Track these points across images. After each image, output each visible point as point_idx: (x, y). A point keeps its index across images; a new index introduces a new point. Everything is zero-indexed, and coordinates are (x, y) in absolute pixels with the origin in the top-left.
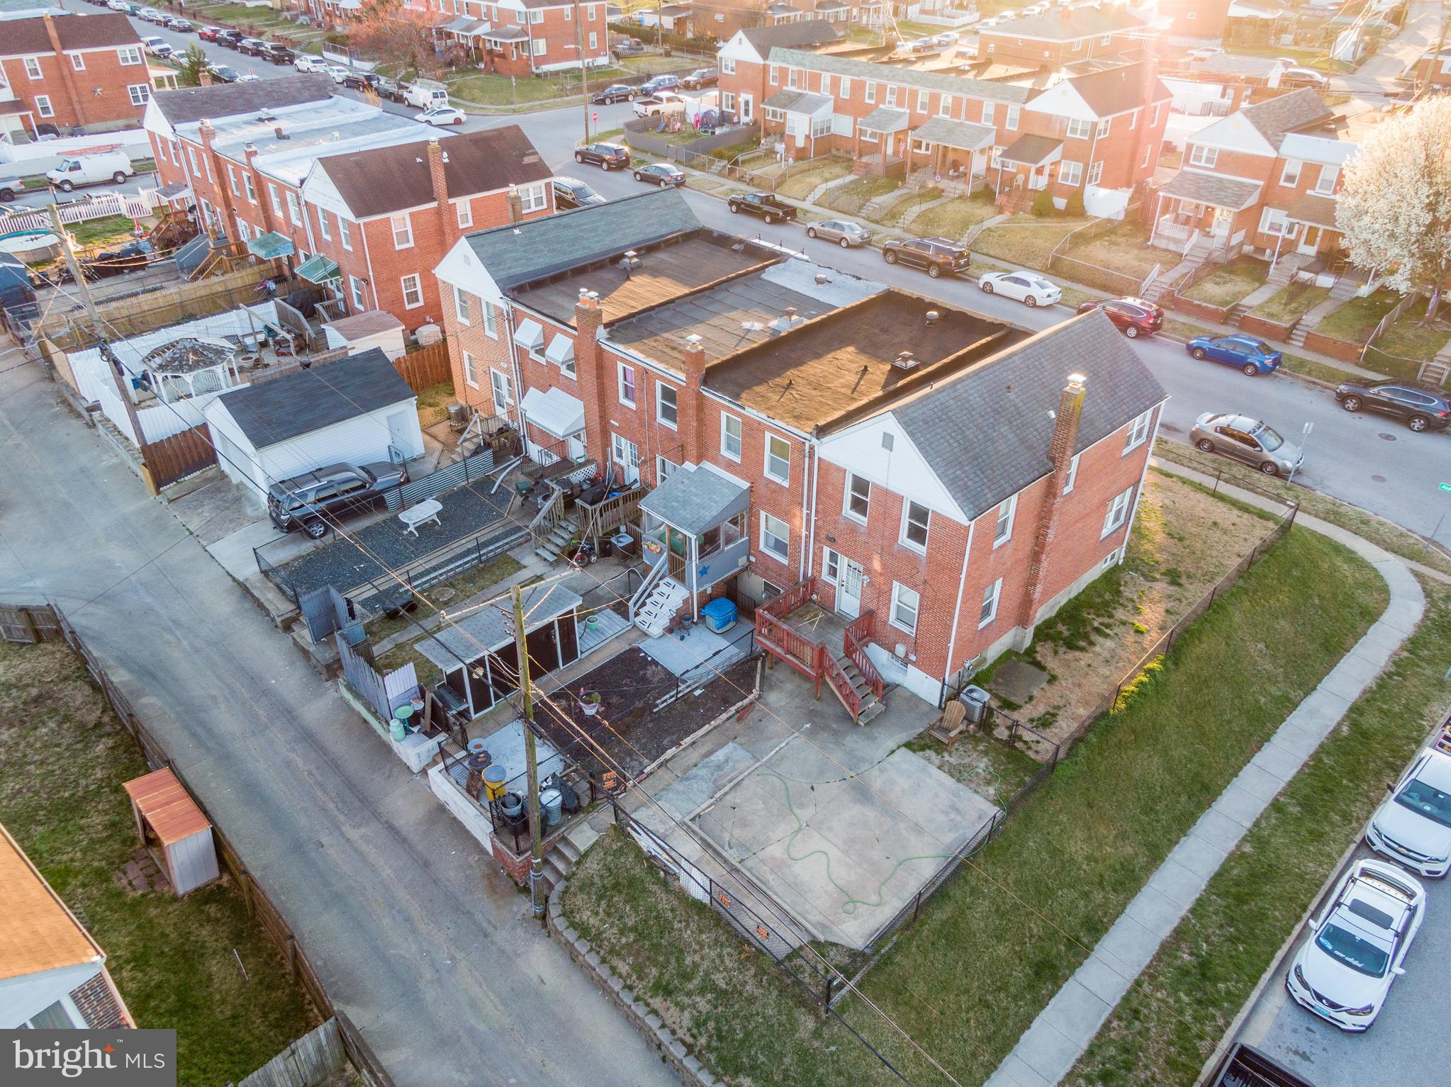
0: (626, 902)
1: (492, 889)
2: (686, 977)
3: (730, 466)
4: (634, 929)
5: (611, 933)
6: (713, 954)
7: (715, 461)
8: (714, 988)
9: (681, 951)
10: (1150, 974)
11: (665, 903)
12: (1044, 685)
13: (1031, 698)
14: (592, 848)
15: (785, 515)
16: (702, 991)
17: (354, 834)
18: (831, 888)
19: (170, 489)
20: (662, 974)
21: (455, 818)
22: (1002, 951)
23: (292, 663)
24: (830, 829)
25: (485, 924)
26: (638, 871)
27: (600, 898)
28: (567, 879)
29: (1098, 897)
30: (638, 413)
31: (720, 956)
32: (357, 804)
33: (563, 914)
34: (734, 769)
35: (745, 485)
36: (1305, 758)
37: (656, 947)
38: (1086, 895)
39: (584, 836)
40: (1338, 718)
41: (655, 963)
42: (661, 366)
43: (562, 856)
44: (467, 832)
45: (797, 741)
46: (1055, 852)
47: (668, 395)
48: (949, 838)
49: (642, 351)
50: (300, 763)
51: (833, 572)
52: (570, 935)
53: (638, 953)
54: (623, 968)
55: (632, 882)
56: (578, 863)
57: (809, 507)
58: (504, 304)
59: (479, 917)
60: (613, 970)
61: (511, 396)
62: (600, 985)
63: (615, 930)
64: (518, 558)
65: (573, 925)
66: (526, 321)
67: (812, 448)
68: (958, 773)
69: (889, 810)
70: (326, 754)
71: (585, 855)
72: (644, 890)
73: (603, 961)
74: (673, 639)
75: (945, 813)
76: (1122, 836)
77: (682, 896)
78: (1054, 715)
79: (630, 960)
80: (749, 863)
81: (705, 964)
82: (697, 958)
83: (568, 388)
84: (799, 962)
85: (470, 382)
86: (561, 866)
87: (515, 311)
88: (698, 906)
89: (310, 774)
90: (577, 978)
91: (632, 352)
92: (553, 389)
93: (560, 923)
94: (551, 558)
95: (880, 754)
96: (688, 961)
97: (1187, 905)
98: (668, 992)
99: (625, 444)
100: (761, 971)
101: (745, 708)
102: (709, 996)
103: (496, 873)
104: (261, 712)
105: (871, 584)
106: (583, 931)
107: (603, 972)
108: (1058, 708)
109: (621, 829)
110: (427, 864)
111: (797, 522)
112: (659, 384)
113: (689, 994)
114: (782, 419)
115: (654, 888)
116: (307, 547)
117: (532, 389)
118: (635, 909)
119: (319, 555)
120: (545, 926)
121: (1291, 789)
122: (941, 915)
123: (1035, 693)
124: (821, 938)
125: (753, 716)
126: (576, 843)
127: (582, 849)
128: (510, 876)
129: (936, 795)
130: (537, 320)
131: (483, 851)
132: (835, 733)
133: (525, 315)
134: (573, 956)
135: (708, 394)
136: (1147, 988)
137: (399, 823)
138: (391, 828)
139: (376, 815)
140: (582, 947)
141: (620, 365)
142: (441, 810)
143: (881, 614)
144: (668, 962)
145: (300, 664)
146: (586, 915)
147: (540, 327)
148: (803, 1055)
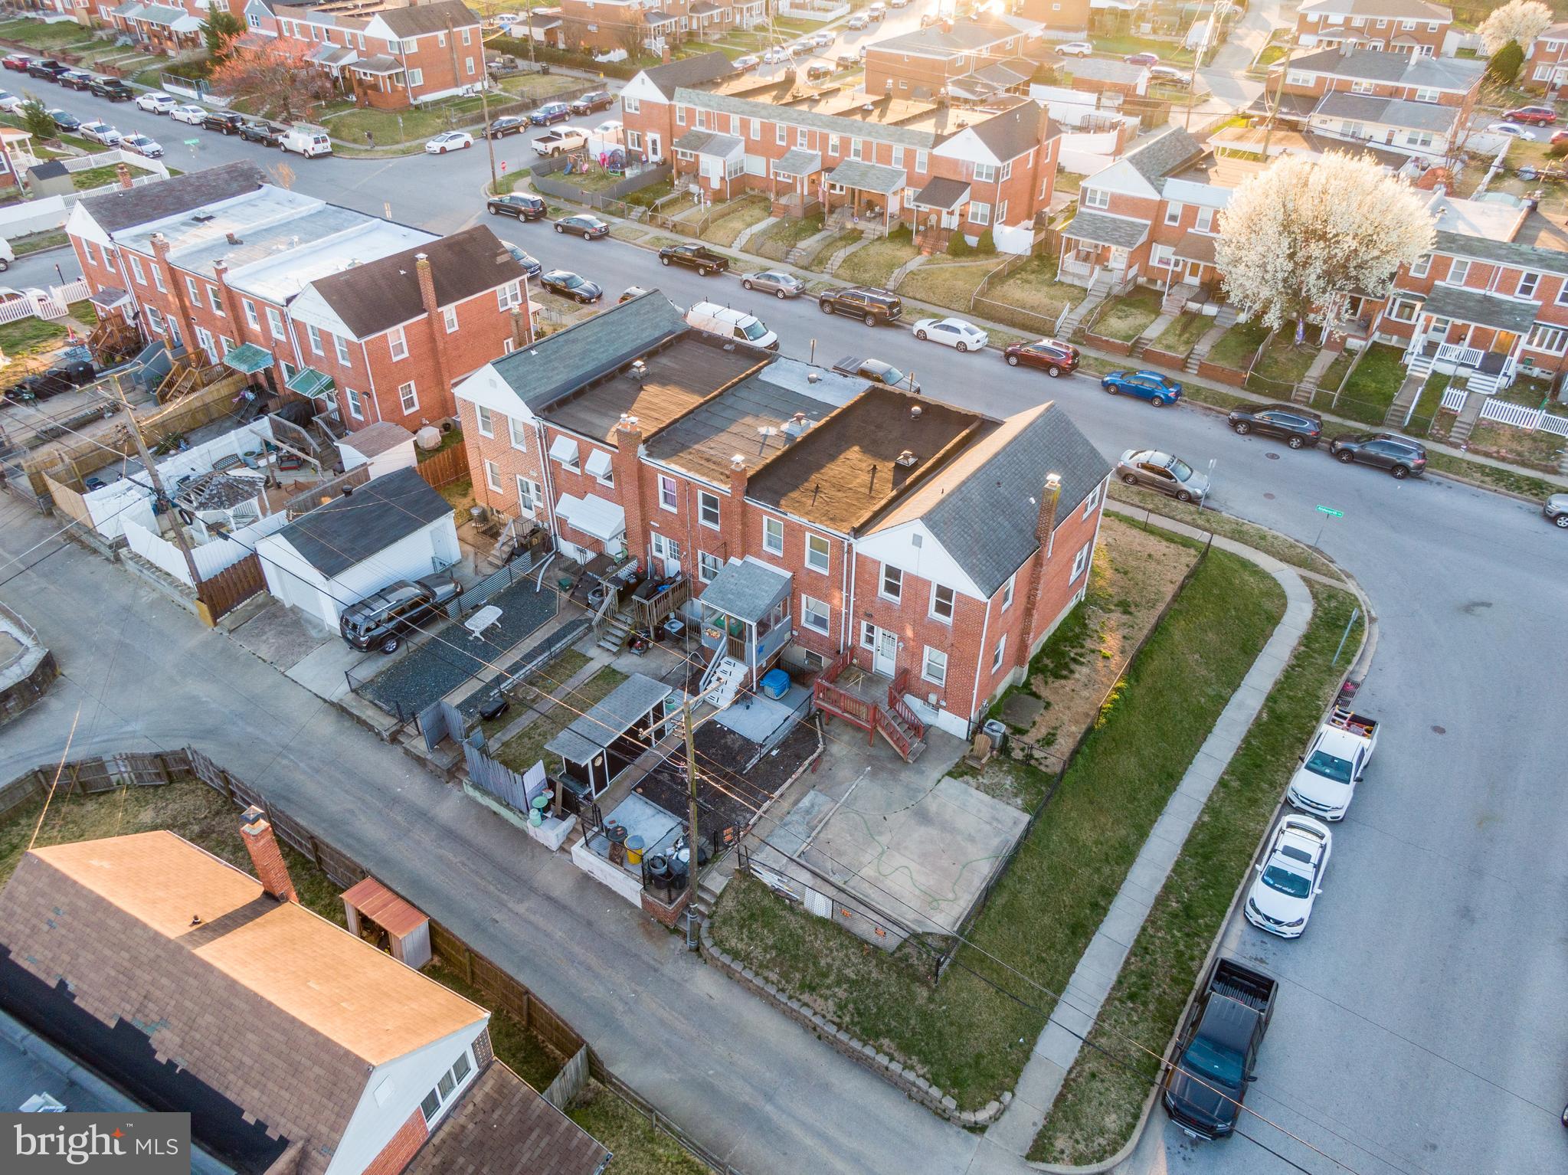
0: (763, 927)
1: (649, 934)
2: (825, 975)
3: (772, 559)
4: (774, 947)
5: (757, 953)
6: (841, 955)
7: (758, 555)
8: (848, 980)
9: (815, 957)
10: (1151, 920)
11: (794, 923)
12: (1042, 711)
13: (1034, 723)
14: (725, 890)
15: (826, 598)
16: (838, 984)
17: (521, 908)
18: (917, 892)
19: (226, 619)
20: (804, 977)
21: (600, 883)
22: (1047, 920)
23: (410, 771)
24: (906, 848)
25: (652, 962)
26: (766, 902)
27: (741, 927)
28: (710, 917)
29: (1106, 870)
30: (680, 517)
31: (846, 955)
32: (513, 883)
33: (715, 944)
34: (819, 812)
35: (788, 575)
36: (1239, 742)
37: (795, 957)
38: (1098, 870)
39: (716, 881)
40: (1259, 708)
41: (797, 969)
42: (704, 479)
43: (702, 900)
44: (614, 893)
45: (863, 782)
46: (1073, 841)
47: (710, 501)
48: (995, 842)
49: (682, 465)
50: (451, 856)
51: (870, 640)
52: (726, 959)
53: (782, 963)
54: (774, 977)
55: (764, 911)
56: (716, 904)
57: (848, 590)
58: (536, 423)
59: (645, 957)
60: (766, 979)
61: (539, 499)
62: (760, 993)
63: (759, 950)
64: (583, 651)
65: (725, 951)
66: (559, 438)
67: (850, 545)
68: (990, 790)
69: (946, 827)
70: (471, 845)
71: (721, 896)
72: (776, 916)
73: (757, 974)
74: (740, 710)
75: (990, 824)
76: (1117, 821)
77: (808, 916)
78: (1054, 735)
79: (777, 970)
80: (851, 883)
81: (837, 963)
82: (829, 960)
83: (605, 493)
84: (907, 950)
85: (491, 487)
86: (702, 908)
87: (547, 429)
88: (822, 921)
89: (464, 864)
90: (737, 991)
91: (673, 466)
92: (589, 495)
93: (715, 952)
94: (615, 649)
95: (930, 784)
96: (823, 963)
97: (1170, 867)
98: (812, 989)
99: (665, 542)
100: (880, 963)
101: (815, 760)
102: (845, 986)
103: (649, 922)
104: (399, 818)
105: (905, 649)
106: (735, 955)
107: (759, 982)
108: (1056, 728)
109: (745, 872)
110: (589, 924)
111: (836, 602)
112: (700, 493)
113: (829, 987)
114: (821, 522)
115: (784, 913)
116: (383, 663)
117: (564, 494)
118: (772, 931)
119: (398, 667)
120: (700, 956)
121: (1232, 769)
122: (1000, 900)
123: (1037, 719)
124: (920, 930)
125: (824, 765)
126: (712, 888)
127: (718, 892)
128: (659, 922)
129: (979, 811)
130: (572, 437)
131: (632, 906)
132: (892, 772)
133: (558, 432)
134: (729, 974)
135: (751, 502)
136: (1151, 931)
137: (556, 893)
138: (549, 898)
139: (533, 890)
140: (737, 966)
141: (660, 477)
142: (586, 880)
143: (915, 672)
144: (806, 966)
145: (417, 770)
146: (733, 942)
147: (575, 443)
148: (924, 1016)
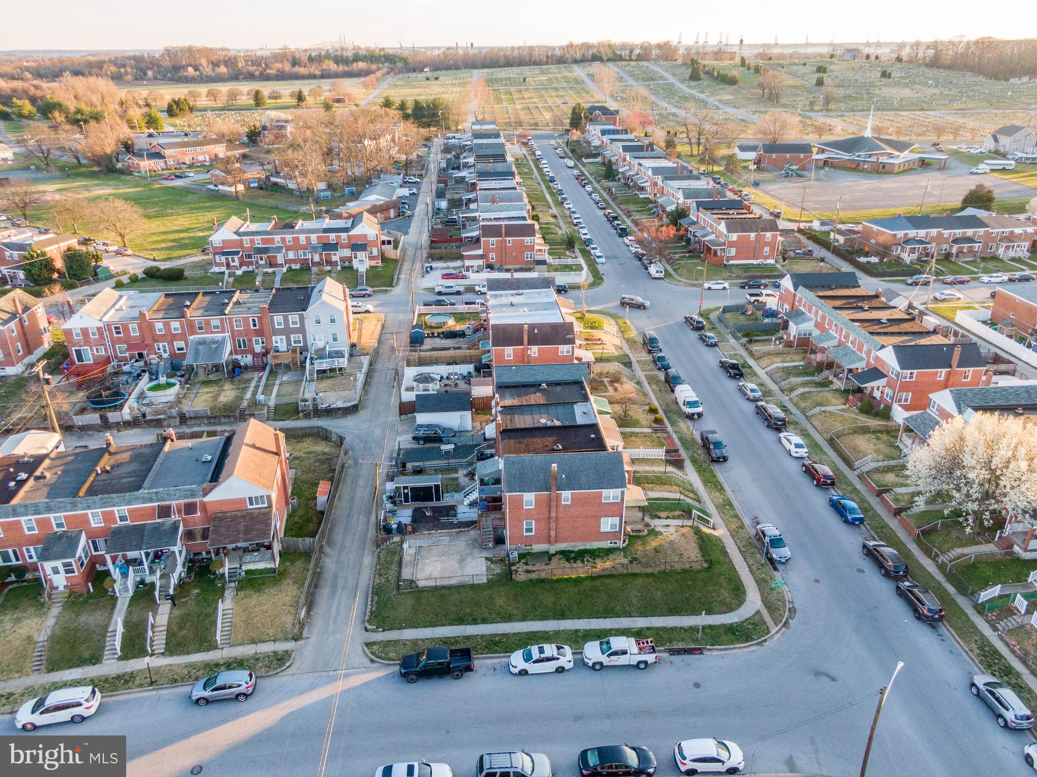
0: (391, 555)
2: (385, 574)
4: (387, 561)
5: (382, 560)
8: (387, 578)
10: (482, 636)
11: (397, 559)
12: (544, 564)
13: (534, 565)
14: (396, 542)
17: (361, 517)
18: (428, 574)
19: (403, 417)
20: (382, 572)
23: (386, 474)
24: (444, 564)
25: (366, 547)
26: (398, 550)
27: (387, 552)
28: (387, 546)
31: (394, 573)
33: (378, 553)
34: (442, 541)
37: (387, 566)
38: (491, 613)
39: (397, 539)
41: (383, 569)
45: (463, 544)
48: (467, 579)
49: (501, 418)
52: (376, 556)
53: (383, 566)
55: (395, 552)
56: (390, 543)
62: (372, 569)
64: (459, 470)
68: (489, 569)
69: (462, 567)
71: (393, 543)
72: (396, 555)
73: (376, 564)
74: (465, 507)
75: (474, 575)
77: (400, 559)
78: (534, 572)
79: (380, 566)
81: (391, 573)
86: (387, 542)
90: (370, 565)
94: (465, 473)
95: (477, 556)
96: (389, 571)
98: (380, 575)
100: (397, 580)
101: (462, 531)
104: (369, 482)
106: (379, 557)
107: (374, 567)
108: (538, 571)
109: (403, 541)
113: (383, 577)
119: (415, 449)
120: (373, 553)
122: (444, 591)
123: (538, 565)
124: (414, 581)
125: (461, 534)
126: (394, 539)
129: (477, 570)
132: (474, 546)
134: (372, 561)
136: (478, 637)
140: (376, 560)
146: (382, 554)
148: (389, 598)
